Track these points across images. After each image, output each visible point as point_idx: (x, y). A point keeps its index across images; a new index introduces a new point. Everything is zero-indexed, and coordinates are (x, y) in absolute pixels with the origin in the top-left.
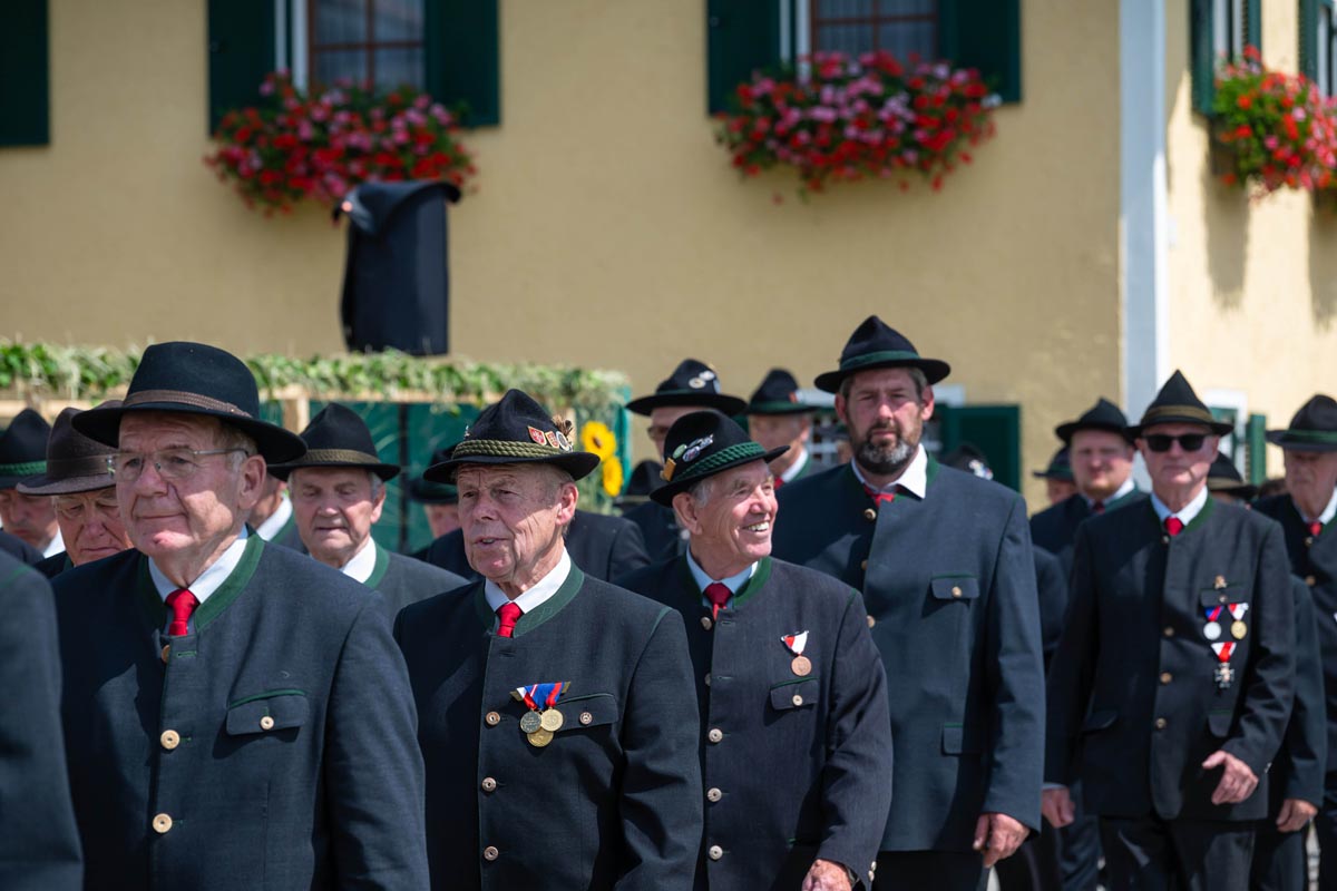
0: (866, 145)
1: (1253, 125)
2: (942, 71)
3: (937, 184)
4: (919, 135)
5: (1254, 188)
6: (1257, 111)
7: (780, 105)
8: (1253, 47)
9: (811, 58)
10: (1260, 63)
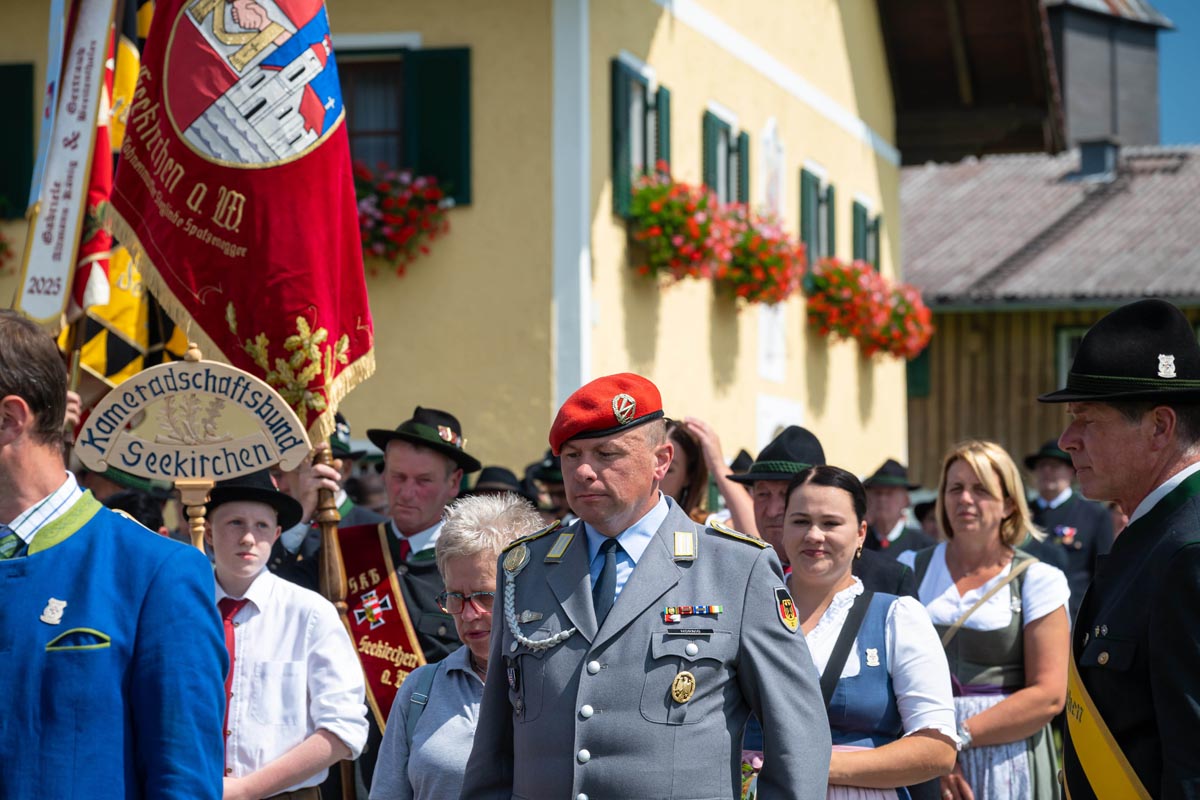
1: (662, 226)
2: (405, 178)
3: (401, 272)
4: (386, 230)
5: (664, 277)
6: (666, 215)
8: (664, 162)
10: (669, 175)
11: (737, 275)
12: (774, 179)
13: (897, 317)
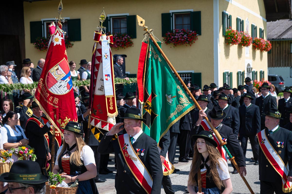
0: (181, 41)
1: (230, 37)
2: (191, 31)
3: (191, 46)
4: (188, 39)
5: (231, 45)
6: (231, 35)
7: (171, 36)
8: (230, 27)
9: (175, 30)
10: (231, 29)
11: (242, 42)
12: (248, 26)
13: (266, 45)
